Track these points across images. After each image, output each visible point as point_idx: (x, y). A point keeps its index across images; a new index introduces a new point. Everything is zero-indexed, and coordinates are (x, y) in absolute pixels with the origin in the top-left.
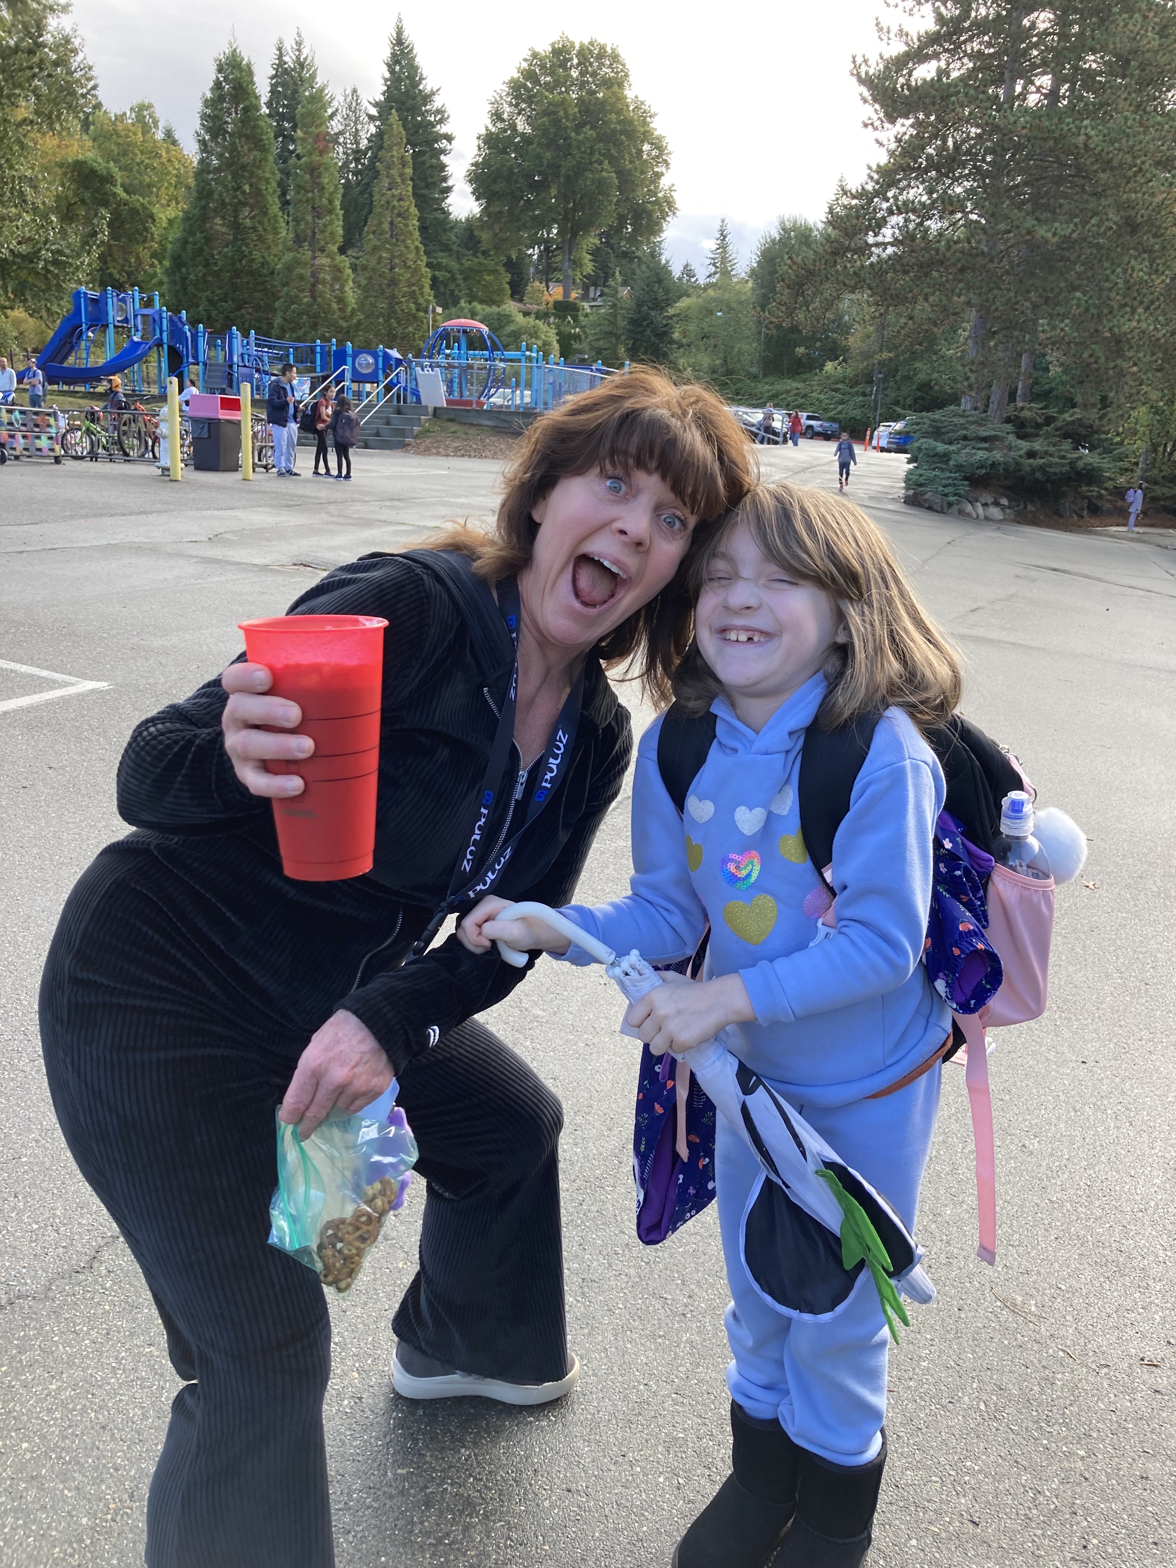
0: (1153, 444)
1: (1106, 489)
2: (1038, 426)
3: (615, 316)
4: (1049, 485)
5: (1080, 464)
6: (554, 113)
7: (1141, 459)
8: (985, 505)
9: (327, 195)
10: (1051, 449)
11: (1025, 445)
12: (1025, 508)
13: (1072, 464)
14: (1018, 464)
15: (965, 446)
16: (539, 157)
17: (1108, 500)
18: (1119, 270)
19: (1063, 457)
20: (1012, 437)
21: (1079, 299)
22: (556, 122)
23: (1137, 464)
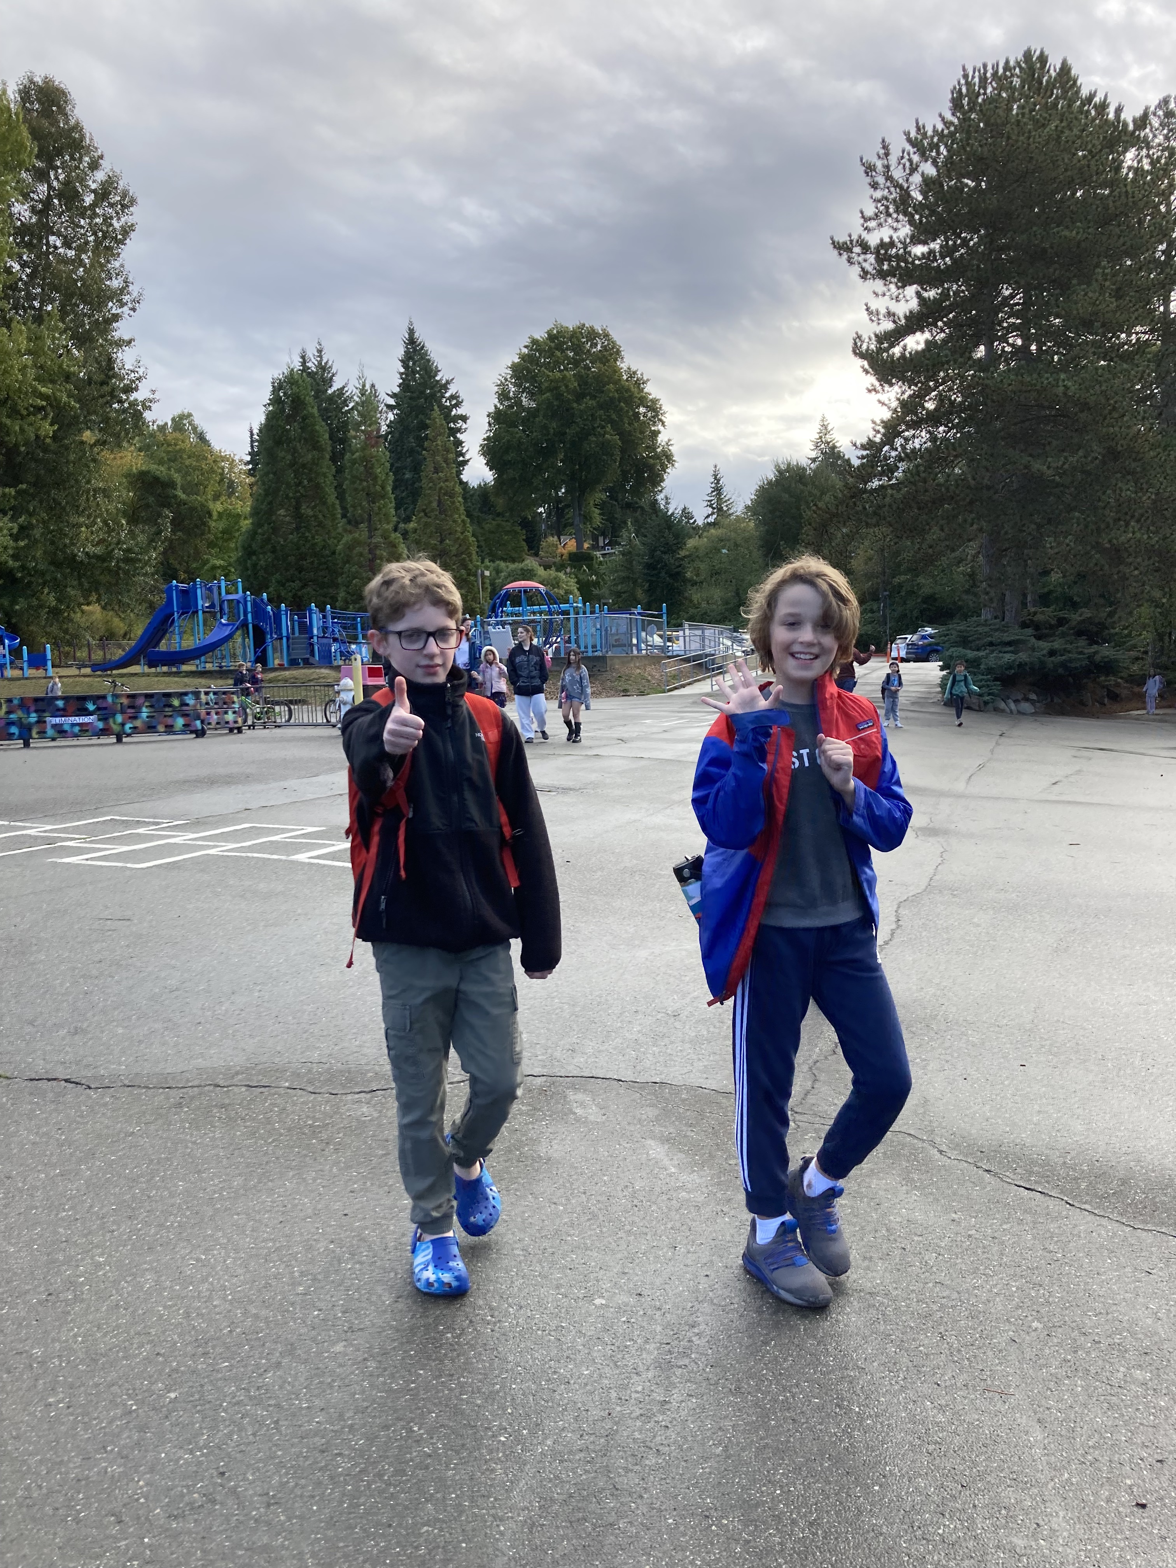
0: (1159, 634)
1: (1122, 678)
2: (1051, 627)
3: (631, 562)
4: (1071, 680)
5: (1098, 658)
6: (557, 388)
7: (1149, 648)
8: (1016, 701)
9: (380, 483)
10: (1068, 646)
11: (1045, 645)
12: (1052, 701)
13: (1090, 657)
14: (1042, 663)
15: (992, 652)
16: (545, 427)
17: (1125, 688)
18: (1109, 492)
19: (1081, 653)
20: (1033, 640)
21: (1078, 519)
22: (559, 397)
23: (1146, 652)
